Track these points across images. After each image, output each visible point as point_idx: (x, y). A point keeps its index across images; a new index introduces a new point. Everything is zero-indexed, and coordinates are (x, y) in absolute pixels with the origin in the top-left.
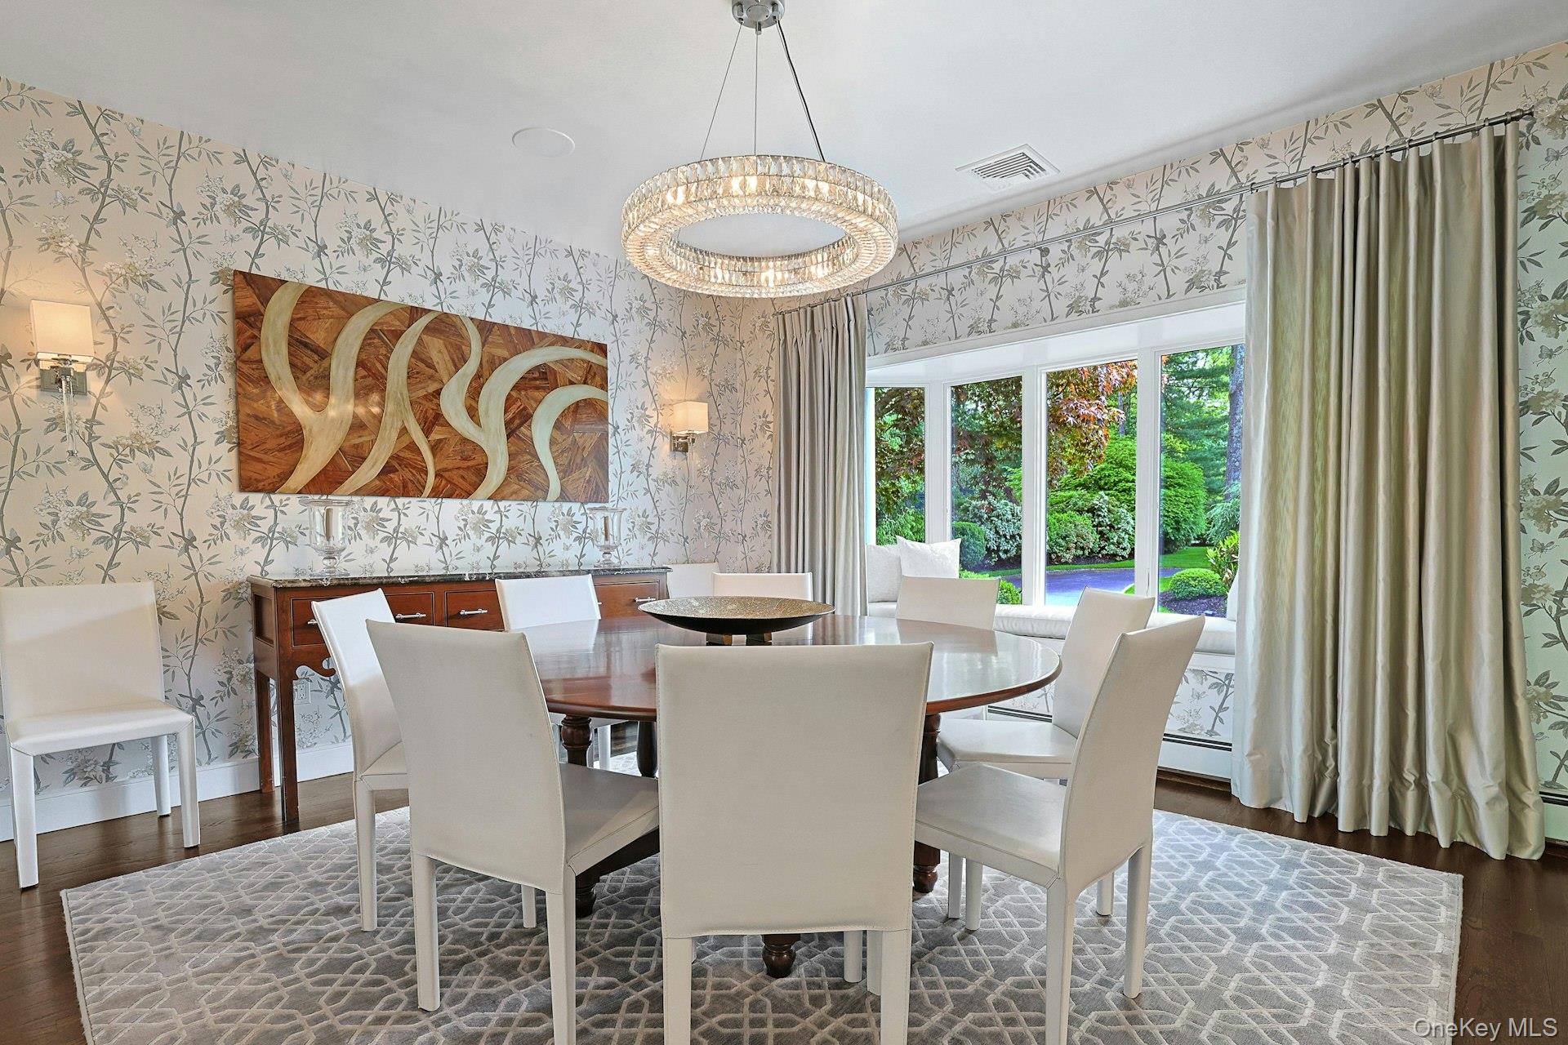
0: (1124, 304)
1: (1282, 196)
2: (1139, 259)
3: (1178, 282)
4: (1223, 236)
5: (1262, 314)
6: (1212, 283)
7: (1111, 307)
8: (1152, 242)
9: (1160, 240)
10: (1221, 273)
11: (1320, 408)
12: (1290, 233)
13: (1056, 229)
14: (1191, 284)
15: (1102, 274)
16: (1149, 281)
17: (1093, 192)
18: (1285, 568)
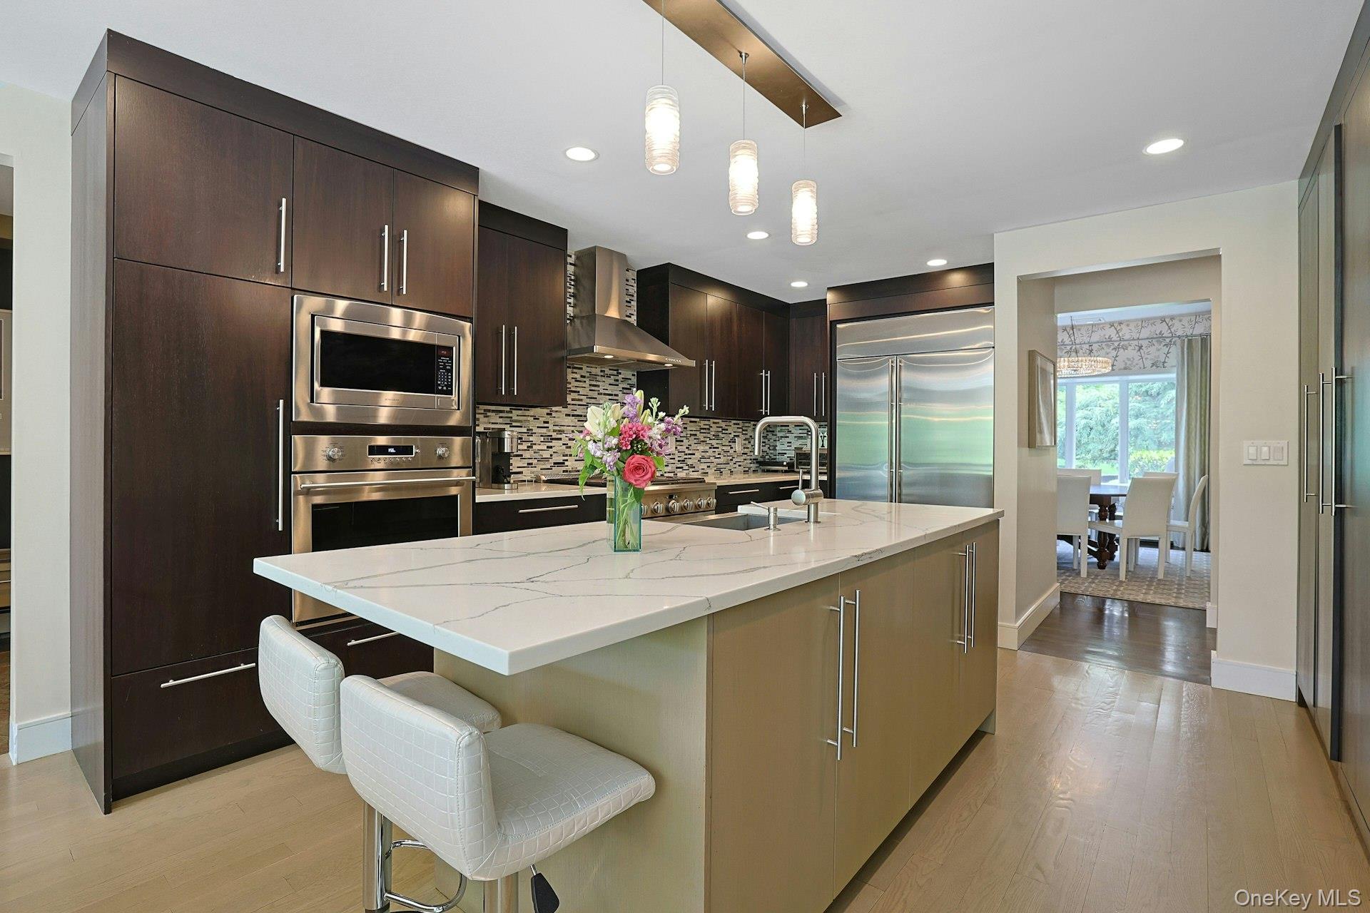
0: (1125, 369)
1: (1190, 341)
2: (1131, 352)
3: (1148, 363)
4: (1166, 349)
5: (1183, 380)
6: (1161, 365)
7: (1120, 369)
8: (1137, 348)
9: (1141, 347)
10: (1164, 362)
11: (1203, 413)
12: (1192, 354)
13: (1095, 338)
14: (1153, 365)
15: (1116, 356)
16: (1136, 362)
17: (1112, 325)
18: (1192, 466)
